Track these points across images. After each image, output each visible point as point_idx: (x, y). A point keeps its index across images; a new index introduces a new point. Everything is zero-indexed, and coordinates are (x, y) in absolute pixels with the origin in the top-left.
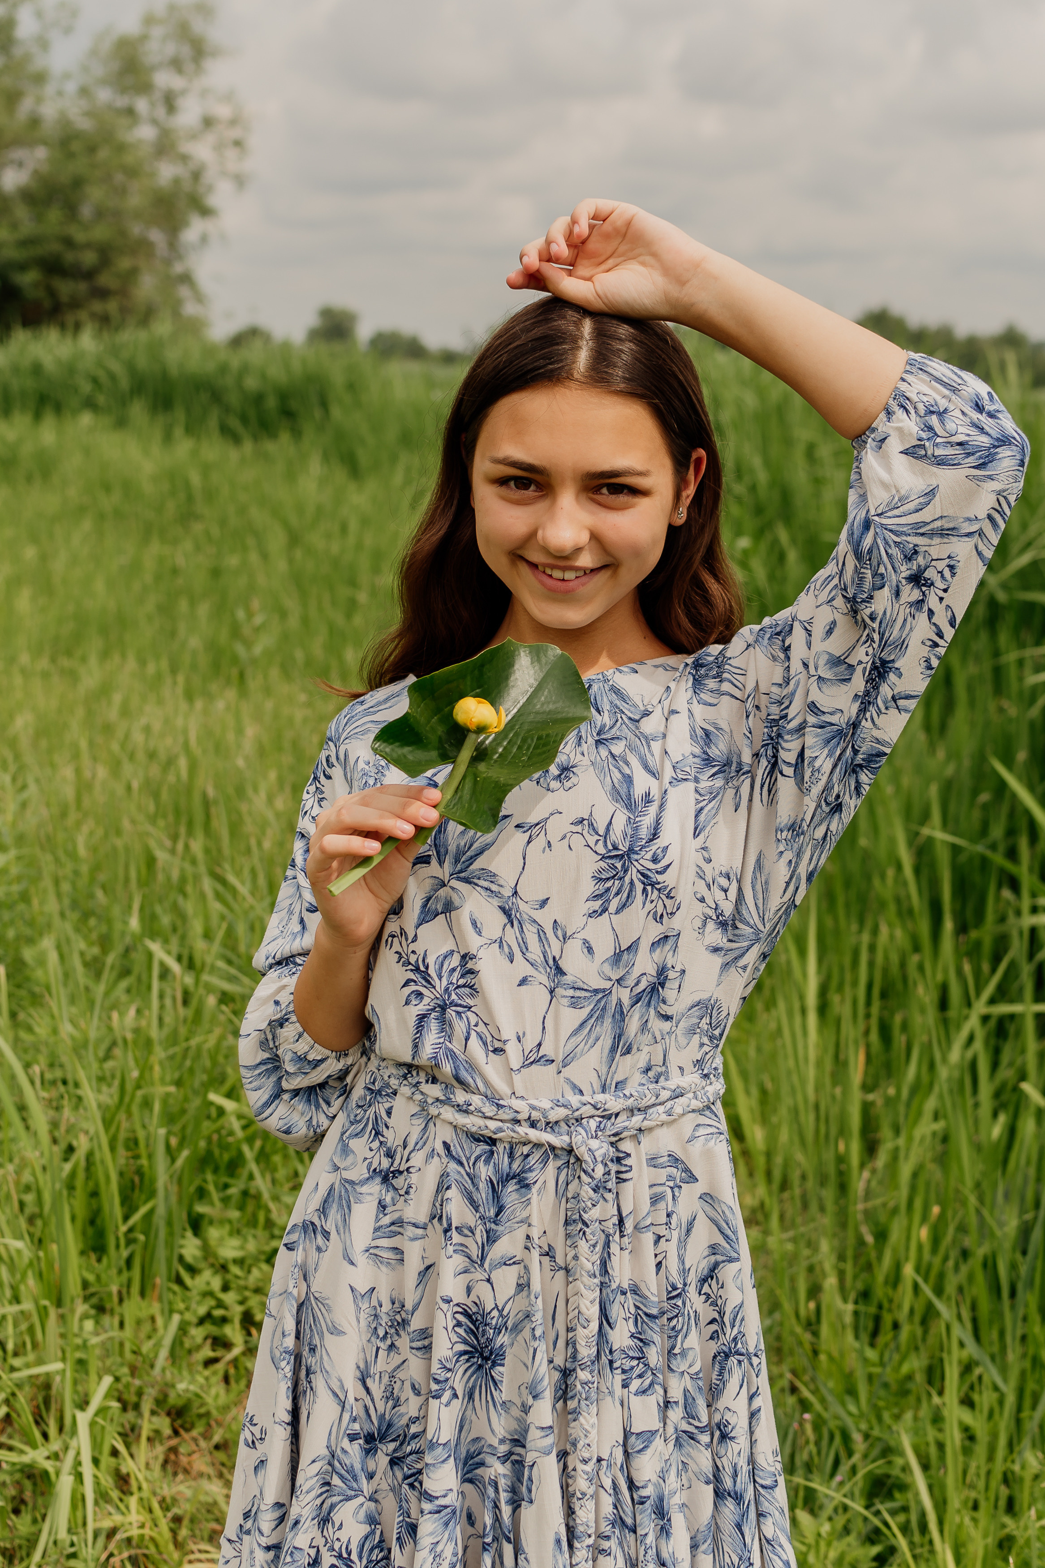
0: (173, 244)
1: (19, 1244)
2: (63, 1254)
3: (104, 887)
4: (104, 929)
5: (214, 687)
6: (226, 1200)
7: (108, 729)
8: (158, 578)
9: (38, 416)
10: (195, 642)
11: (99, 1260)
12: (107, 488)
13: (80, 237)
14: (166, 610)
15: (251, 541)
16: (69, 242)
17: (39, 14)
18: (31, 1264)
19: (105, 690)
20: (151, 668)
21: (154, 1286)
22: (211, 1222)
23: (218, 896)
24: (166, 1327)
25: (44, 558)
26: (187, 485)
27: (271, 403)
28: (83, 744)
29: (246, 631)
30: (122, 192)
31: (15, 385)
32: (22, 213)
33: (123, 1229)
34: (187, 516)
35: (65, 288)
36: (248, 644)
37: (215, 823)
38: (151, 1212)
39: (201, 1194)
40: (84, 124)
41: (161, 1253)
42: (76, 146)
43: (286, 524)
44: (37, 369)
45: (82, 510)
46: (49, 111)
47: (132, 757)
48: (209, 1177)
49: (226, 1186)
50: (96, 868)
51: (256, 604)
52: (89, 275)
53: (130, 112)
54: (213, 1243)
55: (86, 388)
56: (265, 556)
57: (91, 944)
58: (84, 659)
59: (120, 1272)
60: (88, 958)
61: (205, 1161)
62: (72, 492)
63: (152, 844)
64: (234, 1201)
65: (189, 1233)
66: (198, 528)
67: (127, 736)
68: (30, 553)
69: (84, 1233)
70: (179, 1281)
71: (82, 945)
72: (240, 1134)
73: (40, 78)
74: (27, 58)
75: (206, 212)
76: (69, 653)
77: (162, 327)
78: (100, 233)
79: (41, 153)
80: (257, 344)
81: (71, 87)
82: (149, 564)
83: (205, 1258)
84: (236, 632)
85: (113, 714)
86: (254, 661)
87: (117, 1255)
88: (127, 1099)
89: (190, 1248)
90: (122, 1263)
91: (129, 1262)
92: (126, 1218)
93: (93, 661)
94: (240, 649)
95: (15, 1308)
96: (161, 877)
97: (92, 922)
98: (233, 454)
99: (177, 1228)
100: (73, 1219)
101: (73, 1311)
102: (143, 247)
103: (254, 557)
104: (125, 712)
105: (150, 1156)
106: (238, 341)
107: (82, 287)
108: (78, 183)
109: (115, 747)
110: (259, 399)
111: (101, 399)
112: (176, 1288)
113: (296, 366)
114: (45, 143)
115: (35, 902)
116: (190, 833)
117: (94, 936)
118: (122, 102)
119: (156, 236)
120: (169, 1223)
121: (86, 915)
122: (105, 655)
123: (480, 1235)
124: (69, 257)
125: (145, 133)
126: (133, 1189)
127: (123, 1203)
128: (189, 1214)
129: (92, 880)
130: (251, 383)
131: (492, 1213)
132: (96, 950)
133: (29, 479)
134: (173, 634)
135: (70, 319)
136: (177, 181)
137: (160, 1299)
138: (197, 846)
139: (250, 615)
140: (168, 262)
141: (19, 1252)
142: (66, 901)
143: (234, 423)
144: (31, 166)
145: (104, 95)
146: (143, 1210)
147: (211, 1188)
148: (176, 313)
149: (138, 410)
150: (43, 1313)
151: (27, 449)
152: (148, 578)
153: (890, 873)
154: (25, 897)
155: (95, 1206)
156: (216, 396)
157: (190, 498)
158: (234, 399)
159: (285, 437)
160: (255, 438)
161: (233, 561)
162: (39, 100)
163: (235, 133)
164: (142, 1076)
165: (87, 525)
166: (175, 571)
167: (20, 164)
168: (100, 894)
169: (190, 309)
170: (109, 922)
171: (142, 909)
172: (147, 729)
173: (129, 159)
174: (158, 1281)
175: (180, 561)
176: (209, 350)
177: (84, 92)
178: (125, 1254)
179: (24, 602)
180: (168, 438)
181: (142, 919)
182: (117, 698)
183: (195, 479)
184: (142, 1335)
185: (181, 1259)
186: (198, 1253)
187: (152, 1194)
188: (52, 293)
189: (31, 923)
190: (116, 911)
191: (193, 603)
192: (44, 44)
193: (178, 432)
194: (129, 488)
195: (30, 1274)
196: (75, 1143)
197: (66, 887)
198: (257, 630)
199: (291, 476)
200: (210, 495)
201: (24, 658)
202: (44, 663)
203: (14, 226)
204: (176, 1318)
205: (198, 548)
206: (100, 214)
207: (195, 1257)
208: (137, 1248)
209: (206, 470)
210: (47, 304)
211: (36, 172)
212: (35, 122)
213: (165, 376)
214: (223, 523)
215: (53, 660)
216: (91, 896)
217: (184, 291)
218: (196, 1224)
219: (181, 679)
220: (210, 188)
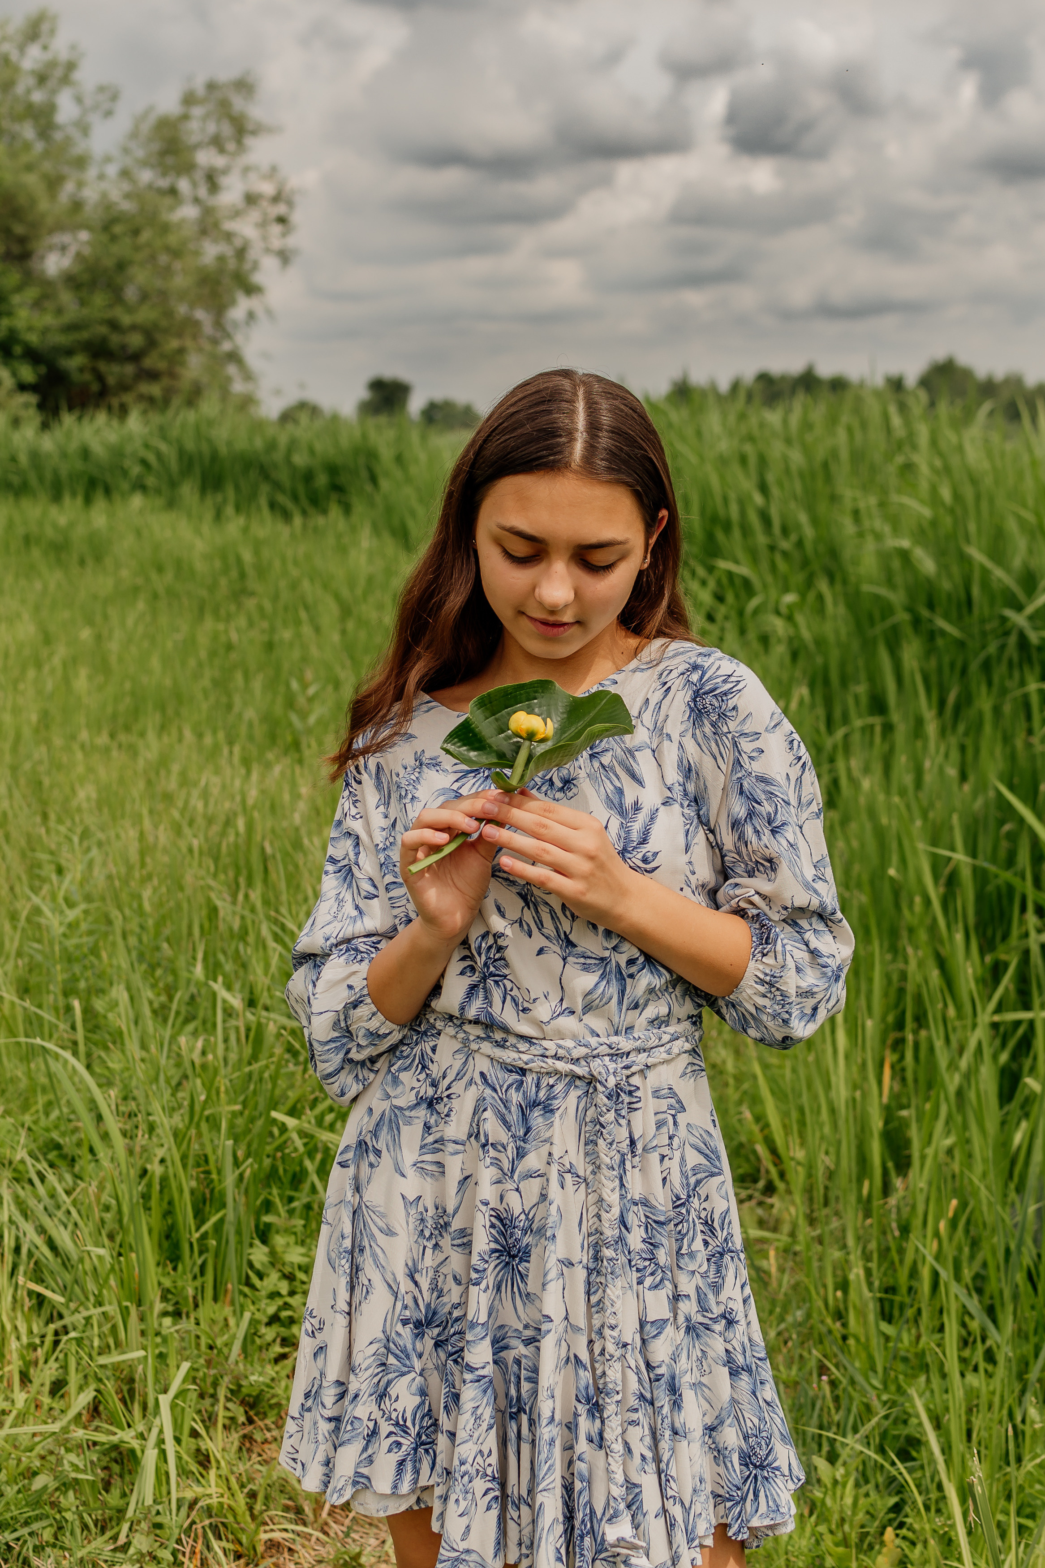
0: (219, 324)
1: (101, 1251)
2: (142, 1264)
3: (168, 940)
4: (170, 979)
5: (270, 756)
6: (291, 1212)
7: (168, 798)
8: (213, 654)
9: (88, 501)
10: (250, 714)
11: (175, 1269)
12: (160, 569)
13: (126, 320)
14: (221, 684)
15: (303, 615)
16: (114, 325)
17: (79, 100)
18: (112, 1269)
19: (164, 762)
20: (208, 740)
21: (226, 1291)
22: (277, 1232)
23: (277, 938)
24: (238, 1325)
25: (98, 638)
26: (239, 561)
27: (322, 480)
28: (145, 812)
29: (301, 701)
30: (167, 272)
31: (64, 470)
32: (66, 297)
33: (197, 1235)
34: (240, 593)
35: (114, 372)
36: (303, 716)
37: (273, 876)
38: (222, 1221)
39: (268, 1206)
40: (127, 206)
41: (232, 1260)
42: (118, 229)
43: (337, 597)
44: (85, 453)
45: (136, 590)
46: (91, 194)
47: (191, 823)
48: (275, 1191)
49: (291, 1199)
50: (160, 923)
51: (309, 675)
52: (136, 357)
53: (173, 191)
54: (279, 1249)
55: (136, 470)
56: (317, 630)
57: (159, 995)
58: (142, 734)
59: (195, 1278)
60: (156, 1005)
61: (271, 1177)
62: (125, 573)
63: (213, 895)
64: (298, 1212)
65: (257, 1242)
66: (251, 603)
67: (186, 802)
68: (86, 634)
69: (160, 1246)
70: (248, 1283)
71: (150, 994)
72: (301, 1149)
73: (81, 162)
74: (68, 141)
75: (251, 290)
76: (127, 729)
77: (209, 407)
78: (146, 315)
79: (84, 236)
80: (304, 418)
81: (112, 170)
82: (203, 640)
83: (273, 1264)
84: (290, 703)
85: (172, 784)
86: (309, 731)
87: (190, 1261)
88: (196, 1119)
89: (259, 1255)
90: (197, 1270)
91: (202, 1271)
92: (197, 1229)
93: (151, 735)
94: (294, 718)
95: (100, 1310)
96: (222, 926)
97: (159, 972)
98: (284, 531)
99: (246, 1240)
100: (150, 1231)
101: (151, 1307)
102: (191, 326)
103: (307, 630)
104: (185, 781)
105: (219, 1172)
106: (287, 417)
107: (129, 369)
108: (121, 266)
109: (176, 814)
110: (308, 476)
111: (151, 481)
112: (246, 1290)
113: (344, 442)
114: (89, 228)
115: (104, 955)
116: (250, 884)
117: (161, 985)
118: (164, 183)
119: (200, 314)
120: (239, 1233)
121: (153, 967)
122: (163, 728)
123: (511, 1151)
124: (115, 339)
125: (188, 212)
126: (204, 1203)
127: (195, 1217)
128: (257, 1226)
129: (157, 934)
130: (300, 460)
131: (522, 1133)
132: (163, 998)
133: (82, 562)
134: (229, 707)
135: (115, 402)
136: (221, 259)
137: (232, 1303)
138: (256, 896)
139: (305, 686)
140: (215, 342)
141: (100, 1258)
142: (134, 954)
143: (283, 499)
144: (73, 250)
145: (146, 176)
146: (214, 1219)
147: (277, 1200)
148: (225, 393)
149: (188, 491)
150: (125, 1313)
151: (80, 531)
152: (203, 654)
153: (918, 900)
154: (94, 951)
155: (170, 1221)
156: (265, 473)
157: (243, 575)
158: (283, 476)
159: (335, 511)
160: (304, 513)
161: (287, 634)
162: (80, 185)
163: (281, 209)
164: (208, 1097)
165: (141, 605)
166: (229, 647)
167: (64, 248)
168: (165, 945)
169: (238, 387)
170: (174, 972)
171: (205, 959)
172: (205, 795)
173: (172, 239)
174: (230, 1286)
175: (234, 637)
176: (258, 426)
177: (125, 174)
178: (199, 1262)
179: (81, 682)
180: (218, 516)
181: (206, 967)
182: (176, 768)
183: (247, 556)
184: (216, 1329)
185: (251, 1265)
186: (265, 1259)
187: (224, 1205)
188: (100, 378)
189: (100, 976)
190: (181, 963)
191: (247, 677)
192: (85, 129)
193: (230, 510)
194: (182, 568)
195: (112, 1277)
196: (149, 1167)
197: (133, 941)
198: (311, 700)
199: (342, 550)
200: (262, 571)
201: (84, 735)
202: (103, 739)
203: (59, 311)
204: (247, 1315)
205: (251, 624)
206: (144, 297)
207: (263, 1264)
208: (210, 1257)
209: (257, 546)
210: (95, 387)
211: (79, 256)
212: (77, 205)
213: (215, 456)
214: (275, 598)
215: (112, 736)
216: (158, 949)
217: (232, 370)
218: (264, 1234)
219: (237, 749)
220: (256, 266)
